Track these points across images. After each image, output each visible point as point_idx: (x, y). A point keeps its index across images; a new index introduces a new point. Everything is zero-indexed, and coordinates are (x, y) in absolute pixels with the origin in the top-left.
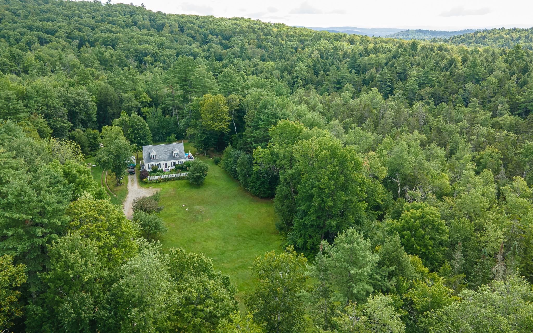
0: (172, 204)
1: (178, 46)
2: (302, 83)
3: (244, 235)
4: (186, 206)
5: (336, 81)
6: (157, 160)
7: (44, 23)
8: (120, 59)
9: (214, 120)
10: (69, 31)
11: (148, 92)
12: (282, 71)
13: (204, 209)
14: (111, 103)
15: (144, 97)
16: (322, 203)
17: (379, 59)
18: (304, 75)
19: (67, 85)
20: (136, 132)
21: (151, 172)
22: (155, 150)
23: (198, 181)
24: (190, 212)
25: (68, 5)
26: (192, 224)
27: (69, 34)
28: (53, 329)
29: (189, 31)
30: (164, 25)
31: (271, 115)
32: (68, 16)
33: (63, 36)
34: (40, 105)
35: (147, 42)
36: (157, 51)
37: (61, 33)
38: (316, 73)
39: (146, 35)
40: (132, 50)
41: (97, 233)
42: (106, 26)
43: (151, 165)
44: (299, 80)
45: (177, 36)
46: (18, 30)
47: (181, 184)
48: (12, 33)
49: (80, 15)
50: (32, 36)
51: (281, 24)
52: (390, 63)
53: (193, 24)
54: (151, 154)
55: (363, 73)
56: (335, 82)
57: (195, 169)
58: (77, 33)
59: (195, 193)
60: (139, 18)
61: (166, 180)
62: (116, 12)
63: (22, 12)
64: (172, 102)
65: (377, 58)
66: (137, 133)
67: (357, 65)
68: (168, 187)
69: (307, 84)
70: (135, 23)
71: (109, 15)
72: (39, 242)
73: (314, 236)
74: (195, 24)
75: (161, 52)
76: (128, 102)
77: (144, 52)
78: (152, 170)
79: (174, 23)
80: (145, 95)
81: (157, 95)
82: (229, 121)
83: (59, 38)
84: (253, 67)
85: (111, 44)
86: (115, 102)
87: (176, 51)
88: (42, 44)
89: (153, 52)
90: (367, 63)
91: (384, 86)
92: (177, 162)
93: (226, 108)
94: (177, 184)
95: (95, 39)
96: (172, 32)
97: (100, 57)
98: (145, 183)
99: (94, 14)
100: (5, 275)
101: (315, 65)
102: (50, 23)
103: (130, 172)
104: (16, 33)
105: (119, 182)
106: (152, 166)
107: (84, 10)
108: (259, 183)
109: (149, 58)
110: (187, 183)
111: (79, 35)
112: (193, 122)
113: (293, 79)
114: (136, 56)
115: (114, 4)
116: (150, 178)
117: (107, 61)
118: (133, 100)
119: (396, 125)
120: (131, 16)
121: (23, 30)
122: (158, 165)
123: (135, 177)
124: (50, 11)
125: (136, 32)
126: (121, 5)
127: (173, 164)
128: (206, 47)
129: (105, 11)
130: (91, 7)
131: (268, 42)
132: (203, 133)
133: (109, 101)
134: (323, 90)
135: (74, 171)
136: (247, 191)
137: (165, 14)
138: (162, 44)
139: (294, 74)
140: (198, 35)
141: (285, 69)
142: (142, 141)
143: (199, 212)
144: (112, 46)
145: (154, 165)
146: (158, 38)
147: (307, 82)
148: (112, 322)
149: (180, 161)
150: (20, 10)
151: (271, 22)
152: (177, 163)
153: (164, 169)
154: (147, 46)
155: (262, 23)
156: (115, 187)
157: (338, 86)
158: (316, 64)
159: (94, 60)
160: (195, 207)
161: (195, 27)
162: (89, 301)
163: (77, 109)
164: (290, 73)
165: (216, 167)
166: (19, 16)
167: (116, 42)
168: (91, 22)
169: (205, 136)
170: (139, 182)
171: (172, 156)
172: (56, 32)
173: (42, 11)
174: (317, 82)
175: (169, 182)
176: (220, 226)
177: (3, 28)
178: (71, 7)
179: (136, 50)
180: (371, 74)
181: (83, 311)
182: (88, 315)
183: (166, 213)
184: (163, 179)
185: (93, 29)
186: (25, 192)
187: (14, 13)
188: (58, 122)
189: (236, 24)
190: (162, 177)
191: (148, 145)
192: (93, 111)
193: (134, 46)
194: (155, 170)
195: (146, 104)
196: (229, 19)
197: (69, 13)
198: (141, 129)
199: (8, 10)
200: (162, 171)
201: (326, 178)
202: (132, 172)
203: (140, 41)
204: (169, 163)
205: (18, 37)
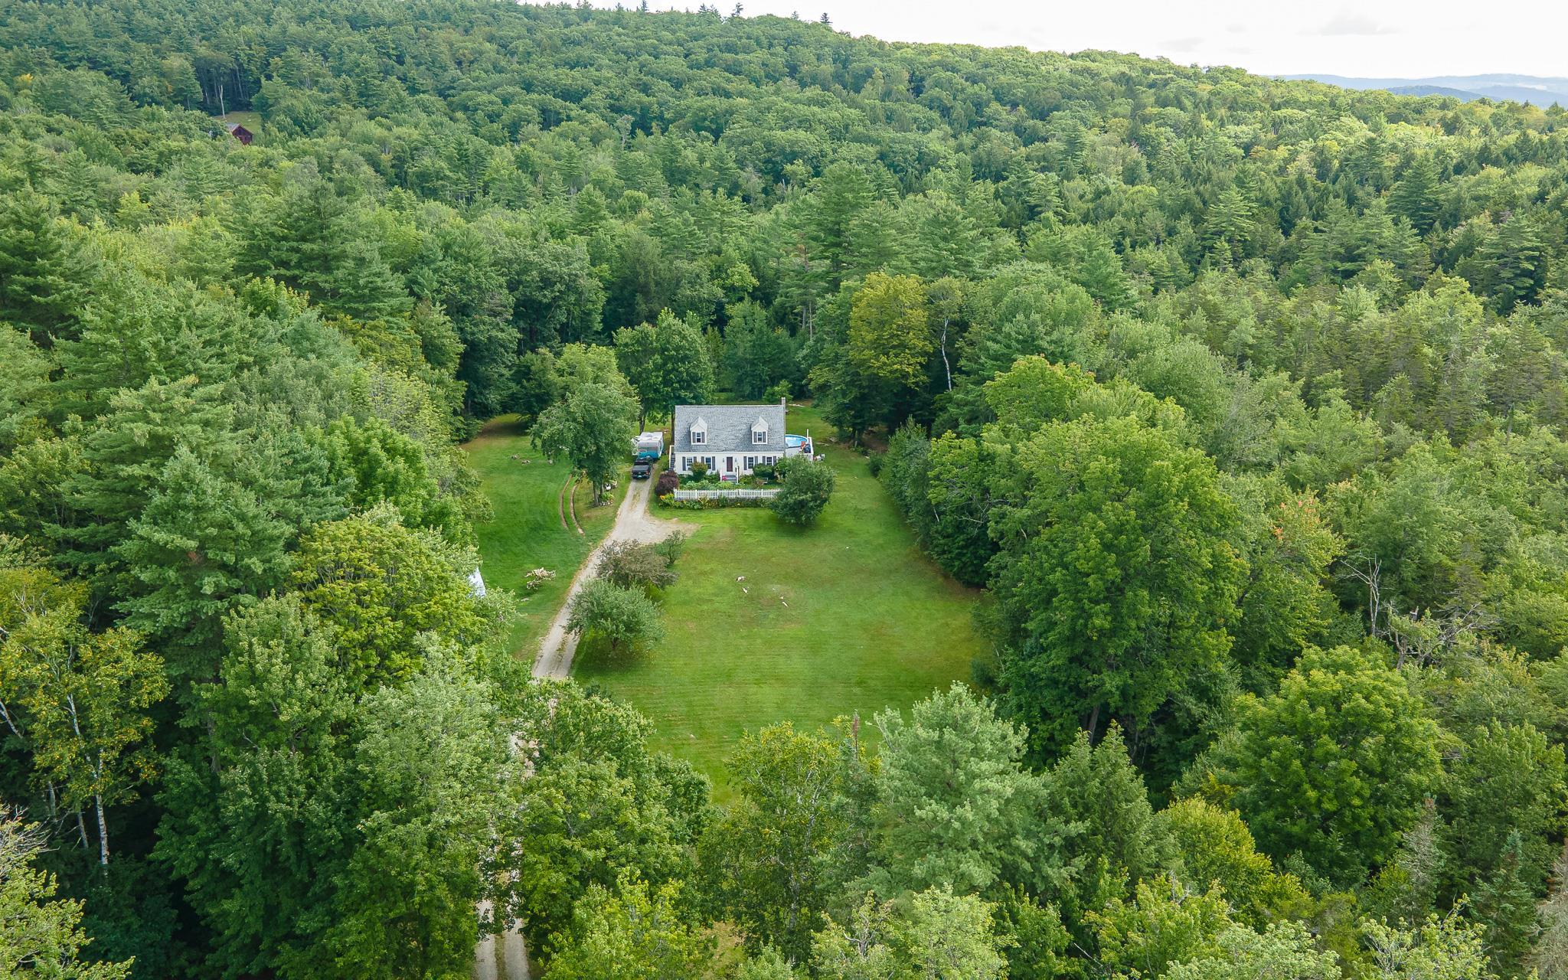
0: (712, 572)
1: (888, 134)
2: (1229, 254)
3: (872, 683)
4: (747, 581)
5: (1342, 251)
6: (707, 448)
7: (564, 70)
8: (721, 170)
9: (881, 347)
10: (618, 93)
11: (753, 263)
12: (1176, 215)
13: (792, 594)
14: (646, 285)
15: (740, 274)
16: (1079, 617)
17: (1514, 182)
18: (1242, 229)
19: (544, 233)
20: (670, 366)
21: (690, 478)
22: (707, 419)
23: (797, 517)
24: (751, 599)
25: (632, 23)
26: (743, 631)
27: (617, 100)
28: (214, 826)
29: (936, 92)
30: (869, 73)
31: (1018, 341)
32: (624, 53)
33: (601, 104)
34: (447, 281)
35: (806, 124)
36: (827, 147)
37: (597, 98)
38: (1286, 226)
39: (811, 102)
40: (758, 144)
41: (353, 607)
42: (715, 76)
43: (690, 460)
44: (1222, 244)
45: (896, 106)
46: (499, 90)
47: (757, 518)
48: (484, 97)
49: (655, 48)
50: (526, 106)
51: (1230, 71)
52: (1553, 195)
53: (954, 70)
54: (693, 430)
55: (1445, 228)
56: (1337, 256)
57: (796, 482)
58: (635, 96)
59: (787, 550)
60: (806, 54)
61: (721, 504)
62: (749, 38)
63: (520, 45)
64: (801, 291)
65: (1508, 179)
66: (674, 369)
67: (1428, 200)
68: (718, 522)
69: (1248, 256)
70: (793, 70)
71: (730, 48)
72: (209, 608)
73: (1057, 713)
74: (958, 71)
75: (835, 151)
76: (692, 284)
77: (788, 150)
78: (691, 473)
79: (897, 68)
80: (744, 268)
81: (777, 271)
82: (925, 354)
83: (589, 111)
84: (1092, 201)
85: (714, 127)
86: (657, 284)
87: (878, 148)
88: (546, 125)
89: (814, 150)
90: (1466, 196)
91: (1506, 274)
92: (760, 456)
93: (919, 316)
94: (745, 518)
95: (676, 112)
96: (886, 95)
97: (672, 161)
98: (666, 506)
99: (691, 44)
100: (113, 675)
101: (1286, 197)
102: (576, 73)
103: (635, 473)
104: (493, 98)
105: (600, 496)
106: (693, 463)
107: (667, 35)
108: (961, 540)
109: (799, 168)
110: (772, 519)
111: (639, 102)
112: (829, 348)
113: (1204, 239)
114: (767, 161)
115: (749, 19)
116: (679, 494)
117: (688, 172)
118: (704, 280)
119: (1499, 402)
120: (786, 49)
121: (510, 89)
122: (708, 460)
123: (646, 488)
124: (587, 38)
125: (787, 96)
126: (769, 20)
127: (750, 462)
128: (967, 139)
129: (720, 36)
130: (688, 26)
131: (1165, 124)
132: (852, 383)
133: (642, 279)
134: (1294, 277)
135: (376, 448)
136: (929, 560)
137: (881, 44)
138: (846, 127)
139: (1211, 223)
140: (958, 104)
141: (1186, 207)
142: (683, 393)
143: (775, 602)
144: (712, 131)
145: (699, 460)
146: (838, 112)
147: (1247, 249)
148: (333, 837)
149: (768, 454)
150: (519, 38)
151: (1201, 65)
152: (760, 461)
153: (723, 472)
154: (801, 134)
155: (1170, 68)
156: (589, 508)
157: (1348, 266)
158: (1289, 194)
159: (650, 170)
160: (769, 586)
161: (958, 80)
162: (292, 773)
163: (545, 296)
164: (1197, 221)
165: (872, 482)
166: (513, 54)
167: (726, 122)
168: (677, 65)
169: (854, 392)
170: (650, 501)
171: (748, 440)
172: (585, 94)
173: (569, 42)
174: (1284, 251)
175: (726, 511)
176: (815, 647)
177: (468, 84)
178: (638, 29)
179: (768, 145)
180: (1471, 230)
181: (276, 794)
182: (284, 806)
183: (687, 592)
184: (711, 500)
185: (678, 84)
186: (191, 481)
187: (504, 46)
188: (482, 327)
189: (1087, 71)
190: (711, 493)
191: (699, 403)
192: (594, 303)
193: (766, 133)
194: (699, 474)
195: (741, 294)
196: (1072, 57)
197: (629, 43)
198: (685, 359)
199: (491, 39)
200: (715, 479)
201: (1094, 541)
202: (643, 473)
203: (786, 120)
204: (739, 458)
205: (495, 107)
